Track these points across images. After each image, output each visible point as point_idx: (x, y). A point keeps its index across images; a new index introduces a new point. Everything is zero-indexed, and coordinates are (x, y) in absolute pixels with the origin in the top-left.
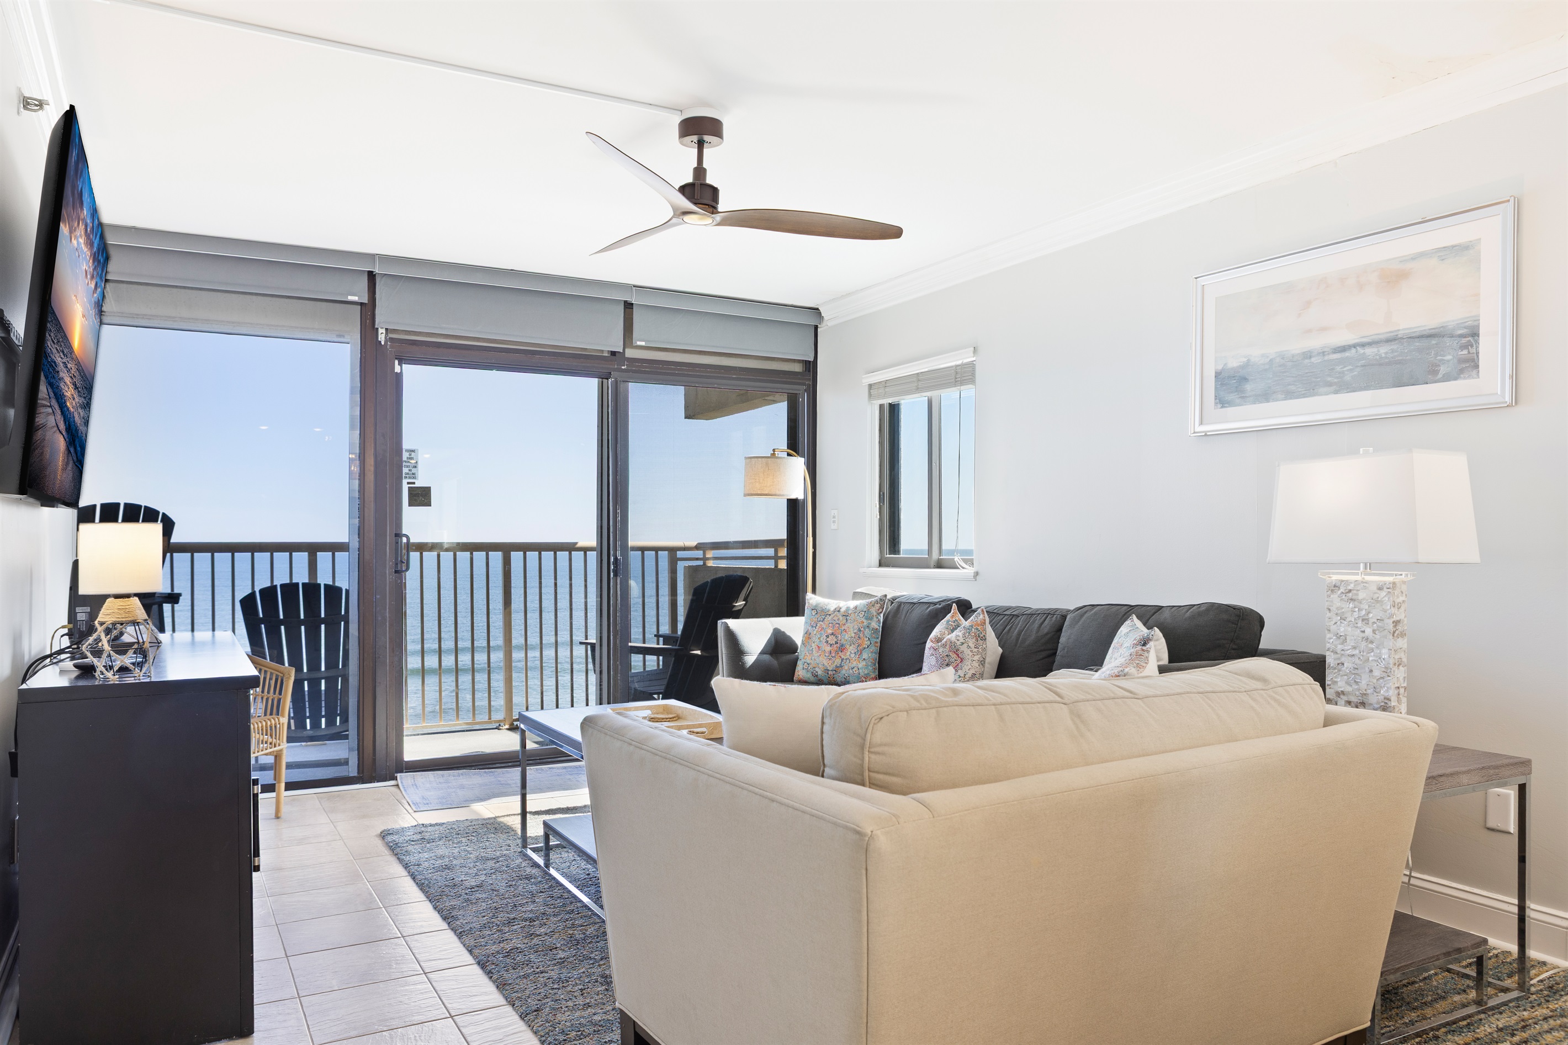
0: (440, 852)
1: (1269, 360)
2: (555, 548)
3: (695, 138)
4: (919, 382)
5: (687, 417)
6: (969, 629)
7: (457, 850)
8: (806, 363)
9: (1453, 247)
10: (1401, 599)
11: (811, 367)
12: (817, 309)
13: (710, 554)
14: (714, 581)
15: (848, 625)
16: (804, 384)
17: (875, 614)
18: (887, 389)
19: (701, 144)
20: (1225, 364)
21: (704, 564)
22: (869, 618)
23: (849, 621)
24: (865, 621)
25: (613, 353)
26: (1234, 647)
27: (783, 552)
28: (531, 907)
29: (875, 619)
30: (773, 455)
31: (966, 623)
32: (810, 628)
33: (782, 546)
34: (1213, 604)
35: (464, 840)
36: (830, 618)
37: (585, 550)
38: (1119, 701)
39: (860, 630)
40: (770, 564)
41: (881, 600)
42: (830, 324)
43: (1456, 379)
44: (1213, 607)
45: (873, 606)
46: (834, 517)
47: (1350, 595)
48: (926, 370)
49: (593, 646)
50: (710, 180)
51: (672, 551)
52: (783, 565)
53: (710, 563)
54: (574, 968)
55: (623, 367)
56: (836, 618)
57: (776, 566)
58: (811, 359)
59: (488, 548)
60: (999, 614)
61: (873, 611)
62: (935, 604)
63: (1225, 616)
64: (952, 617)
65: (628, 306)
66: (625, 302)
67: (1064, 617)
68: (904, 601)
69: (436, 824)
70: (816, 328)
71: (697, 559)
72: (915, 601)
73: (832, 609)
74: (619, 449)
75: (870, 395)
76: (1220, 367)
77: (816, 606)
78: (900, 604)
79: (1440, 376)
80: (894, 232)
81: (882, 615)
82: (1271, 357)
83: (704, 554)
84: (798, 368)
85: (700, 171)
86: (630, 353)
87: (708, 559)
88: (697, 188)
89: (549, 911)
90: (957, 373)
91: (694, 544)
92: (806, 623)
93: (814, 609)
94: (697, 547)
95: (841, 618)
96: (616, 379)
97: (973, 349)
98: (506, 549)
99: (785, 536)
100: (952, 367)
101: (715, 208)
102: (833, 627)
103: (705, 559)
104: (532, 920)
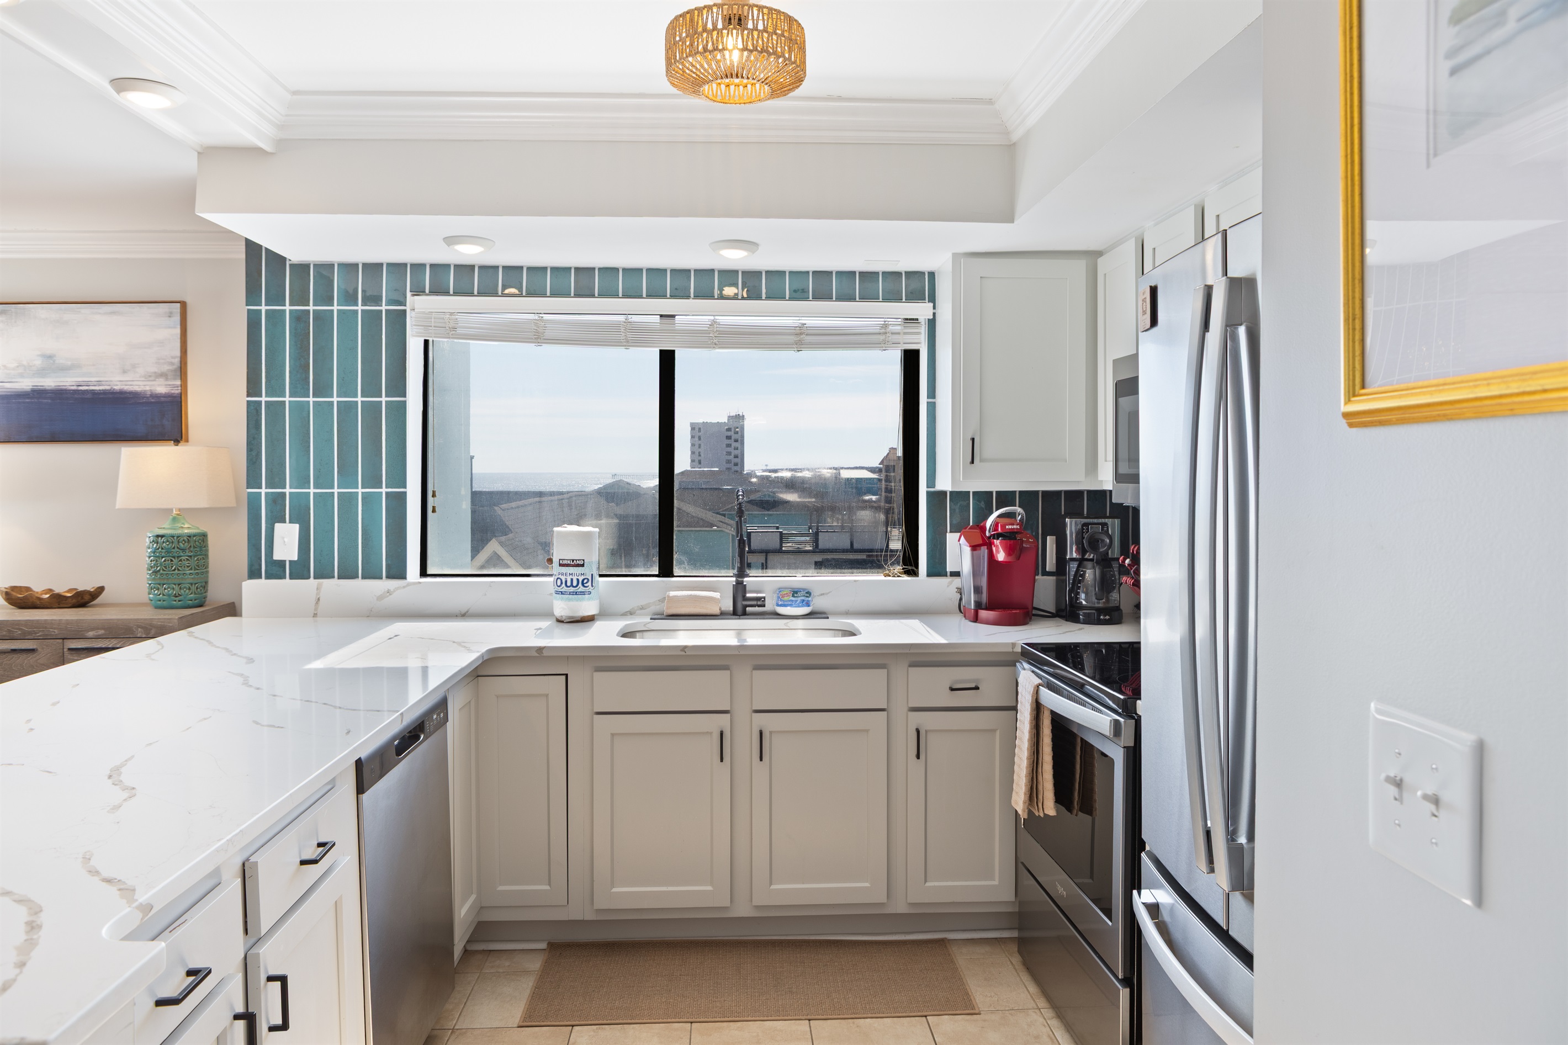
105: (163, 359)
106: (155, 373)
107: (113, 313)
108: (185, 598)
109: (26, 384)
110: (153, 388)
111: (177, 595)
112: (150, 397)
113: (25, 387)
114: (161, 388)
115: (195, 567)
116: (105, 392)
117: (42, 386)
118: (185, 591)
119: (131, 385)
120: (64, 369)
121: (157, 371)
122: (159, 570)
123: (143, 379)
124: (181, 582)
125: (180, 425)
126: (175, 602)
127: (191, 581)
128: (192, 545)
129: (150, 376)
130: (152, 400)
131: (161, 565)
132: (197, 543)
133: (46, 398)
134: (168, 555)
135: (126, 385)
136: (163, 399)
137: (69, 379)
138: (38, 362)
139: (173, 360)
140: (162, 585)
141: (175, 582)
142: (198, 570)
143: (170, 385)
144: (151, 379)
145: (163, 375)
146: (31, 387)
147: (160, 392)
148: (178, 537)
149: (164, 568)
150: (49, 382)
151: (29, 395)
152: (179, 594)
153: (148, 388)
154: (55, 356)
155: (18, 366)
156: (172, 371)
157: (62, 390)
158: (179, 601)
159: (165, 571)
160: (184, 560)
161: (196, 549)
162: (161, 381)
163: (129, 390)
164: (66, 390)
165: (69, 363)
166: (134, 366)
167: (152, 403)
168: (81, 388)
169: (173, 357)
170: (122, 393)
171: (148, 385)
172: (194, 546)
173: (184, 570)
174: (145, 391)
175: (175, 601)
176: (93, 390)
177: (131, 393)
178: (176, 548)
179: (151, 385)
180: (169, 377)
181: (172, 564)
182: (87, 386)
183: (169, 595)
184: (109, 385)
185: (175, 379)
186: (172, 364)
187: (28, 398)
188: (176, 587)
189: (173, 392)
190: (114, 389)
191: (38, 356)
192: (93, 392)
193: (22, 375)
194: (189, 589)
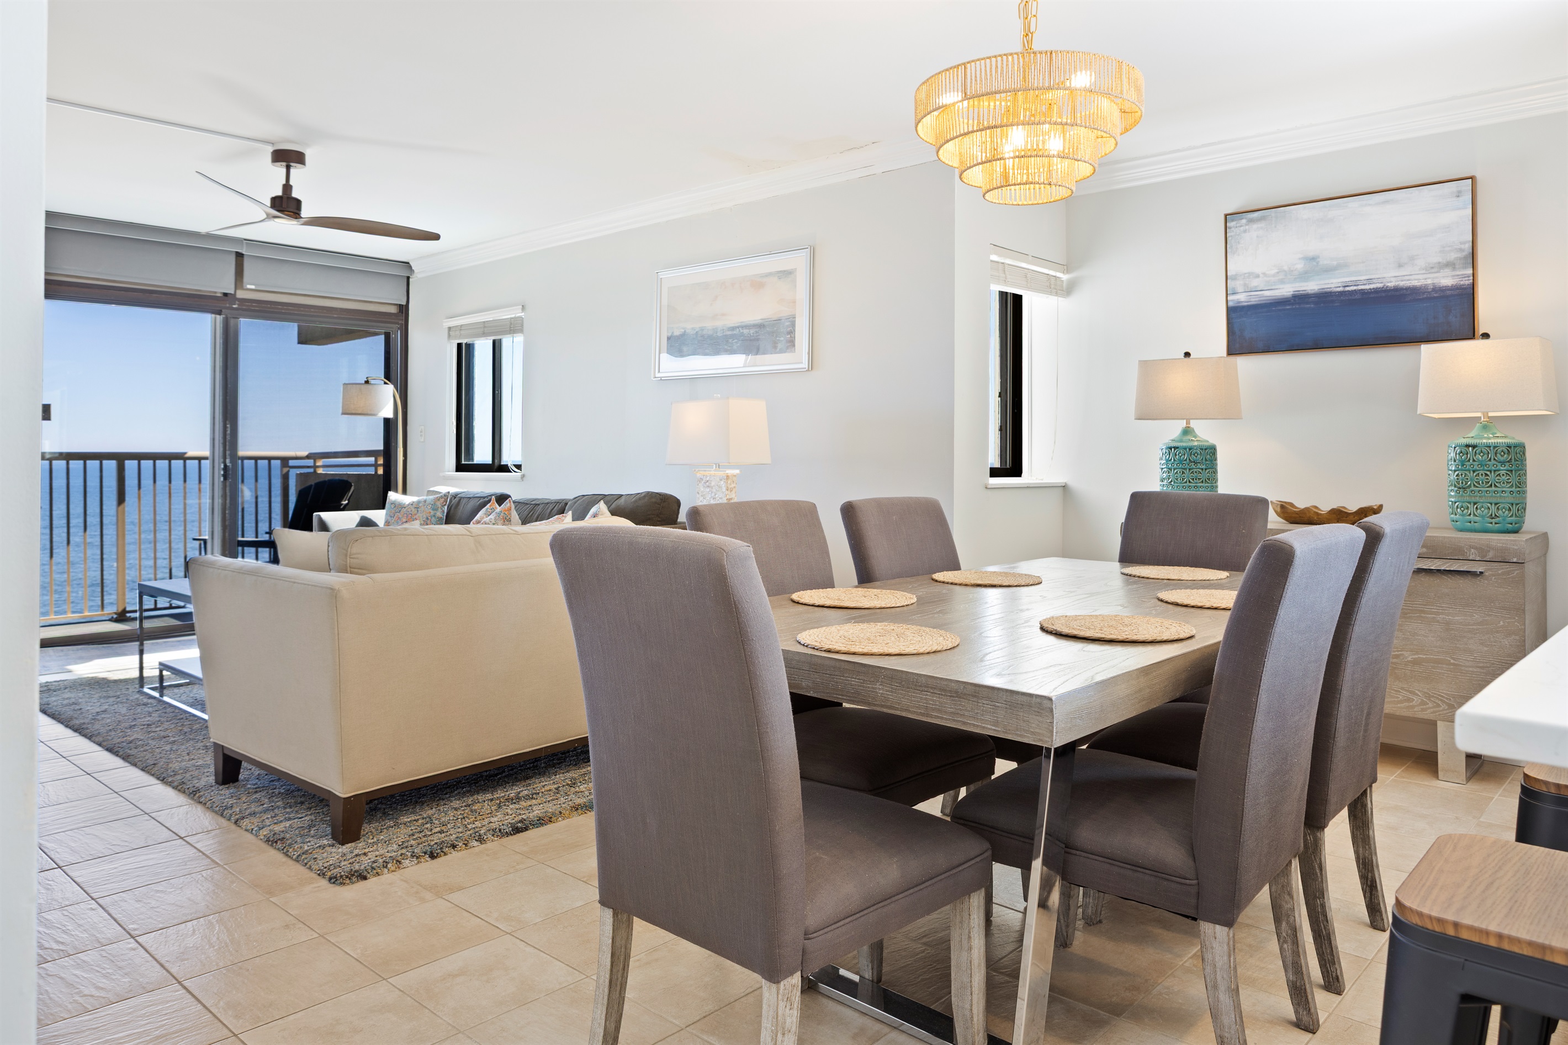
0: (67, 696)
1: (695, 332)
2: (170, 457)
3: (284, 164)
4: (483, 329)
5: (300, 342)
6: (499, 514)
7: (81, 694)
8: (400, 306)
9: (785, 271)
10: (733, 486)
11: (404, 310)
12: (408, 263)
13: (319, 463)
14: (317, 485)
15: (419, 515)
16: (398, 324)
17: (440, 506)
18: (462, 332)
19: (288, 168)
20: (673, 333)
21: (315, 471)
22: (435, 509)
23: (419, 512)
24: (432, 511)
25: (225, 295)
26: (659, 519)
27: (381, 461)
28: (149, 718)
29: (440, 510)
30: (367, 382)
31: (499, 509)
32: (389, 518)
33: (379, 456)
34: (648, 492)
35: (87, 688)
36: (405, 510)
37: (200, 459)
38: (506, 535)
39: (427, 519)
40: (371, 471)
41: (445, 495)
42: (419, 276)
43: (785, 352)
44: (650, 495)
45: (439, 500)
46: (421, 432)
47: (707, 483)
48: (491, 319)
49: (205, 541)
50: (295, 194)
51: (285, 461)
52: (381, 471)
53: (320, 471)
54: (182, 744)
55: (234, 306)
56: (409, 510)
57: (376, 472)
58: (404, 303)
59: (100, 457)
60: (527, 504)
61: (439, 504)
62: (484, 498)
63: (654, 500)
64: (490, 506)
65: (239, 256)
66: (237, 252)
67: (566, 504)
68: (463, 496)
69: (61, 681)
70: (408, 278)
71: (308, 467)
72: (471, 496)
73: (407, 503)
74: (229, 374)
75: (449, 336)
76: (670, 335)
77: (395, 501)
78: (461, 498)
79: (778, 350)
80: (436, 237)
81: (446, 507)
82: (697, 330)
83: (315, 462)
84: (393, 310)
85: (287, 187)
86: (241, 294)
87: (319, 467)
88: (285, 200)
89: (162, 719)
90: (511, 323)
91: (305, 454)
92: (386, 514)
93: (393, 503)
94: (308, 457)
95: (413, 510)
96: (226, 315)
97: (521, 307)
98: (121, 458)
99: (382, 448)
100: (508, 319)
101: (299, 214)
102: (407, 517)
103: (315, 467)
104: (148, 725)
105: (1449, 246)
106: (1439, 263)
107: (1386, 202)
108: (1504, 520)
109: (1286, 290)
110: (1435, 281)
111: (1493, 516)
112: (1432, 291)
113: (1285, 294)
114: (1446, 279)
115: (1516, 484)
116: (1376, 291)
117: (1305, 291)
118: (1504, 513)
119: (1408, 280)
120: (1328, 270)
121: (1441, 260)
122: (1470, 486)
123: (1424, 272)
124: (1499, 500)
125: (1472, 320)
126: (1490, 525)
127: (1511, 500)
128: (1513, 458)
129: (1432, 268)
130: (1435, 295)
131: (1471, 480)
132: (1518, 455)
133: (1308, 303)
134: (1482, 468)
135: (1402, 281)
136: (1449, 293)
137: (1334, 281)
138: (1300, 266)
139: (1463, 246)
140: (1472, 504)
141: (1490, 501)
142: (1519, 487)
143: (1458, 275)
144: (1433, 270)
145: (1450, 265)
146: (1292, 293)
147: (1445, 284)
148: (1495, 447)
149: (1476, 484)
150: (1312, 286)
151: (1290, 301)
152: (1496, 515)
153: (1429, 282)
154: (1319, 257)
155: (1278, 273)
156: (1460, 259)
157: (1326, 293)
158: (1496, 523)
159: (1477, 487)
160: (1503, 475)
161: (1517, 462)
162: (1447, 271)
163: (1406, 285)
164: (1331, 292)
165: (1335, 263)
166: (1412, 258)
167: (1435, 298)
168: (1347, 289)
169: (1464, 243)
170: (1396, 289)
171: (1429, 278)
172: (1515, 459)
173: (1503, 487)
174: (1426, 285)
175: (1491, 523)
176: (1362, 290)
177: (1408, 289)
178: (1492, 459)
179: (1433, 278)
180: (1457, 267)
181: (1488, 479)
182: (1355, 285)
183: (1483, 517)
184: (1382, 283)
185: (1465, 268)
186: (1461, 250)
187: (1289, 305)
188: (1493, 508)
189: (1462, 283)
190: (1387, 287)
191: (1299, 259)
192: (1362, 292)
193: (1282, 282)
194: (1510, 510)
